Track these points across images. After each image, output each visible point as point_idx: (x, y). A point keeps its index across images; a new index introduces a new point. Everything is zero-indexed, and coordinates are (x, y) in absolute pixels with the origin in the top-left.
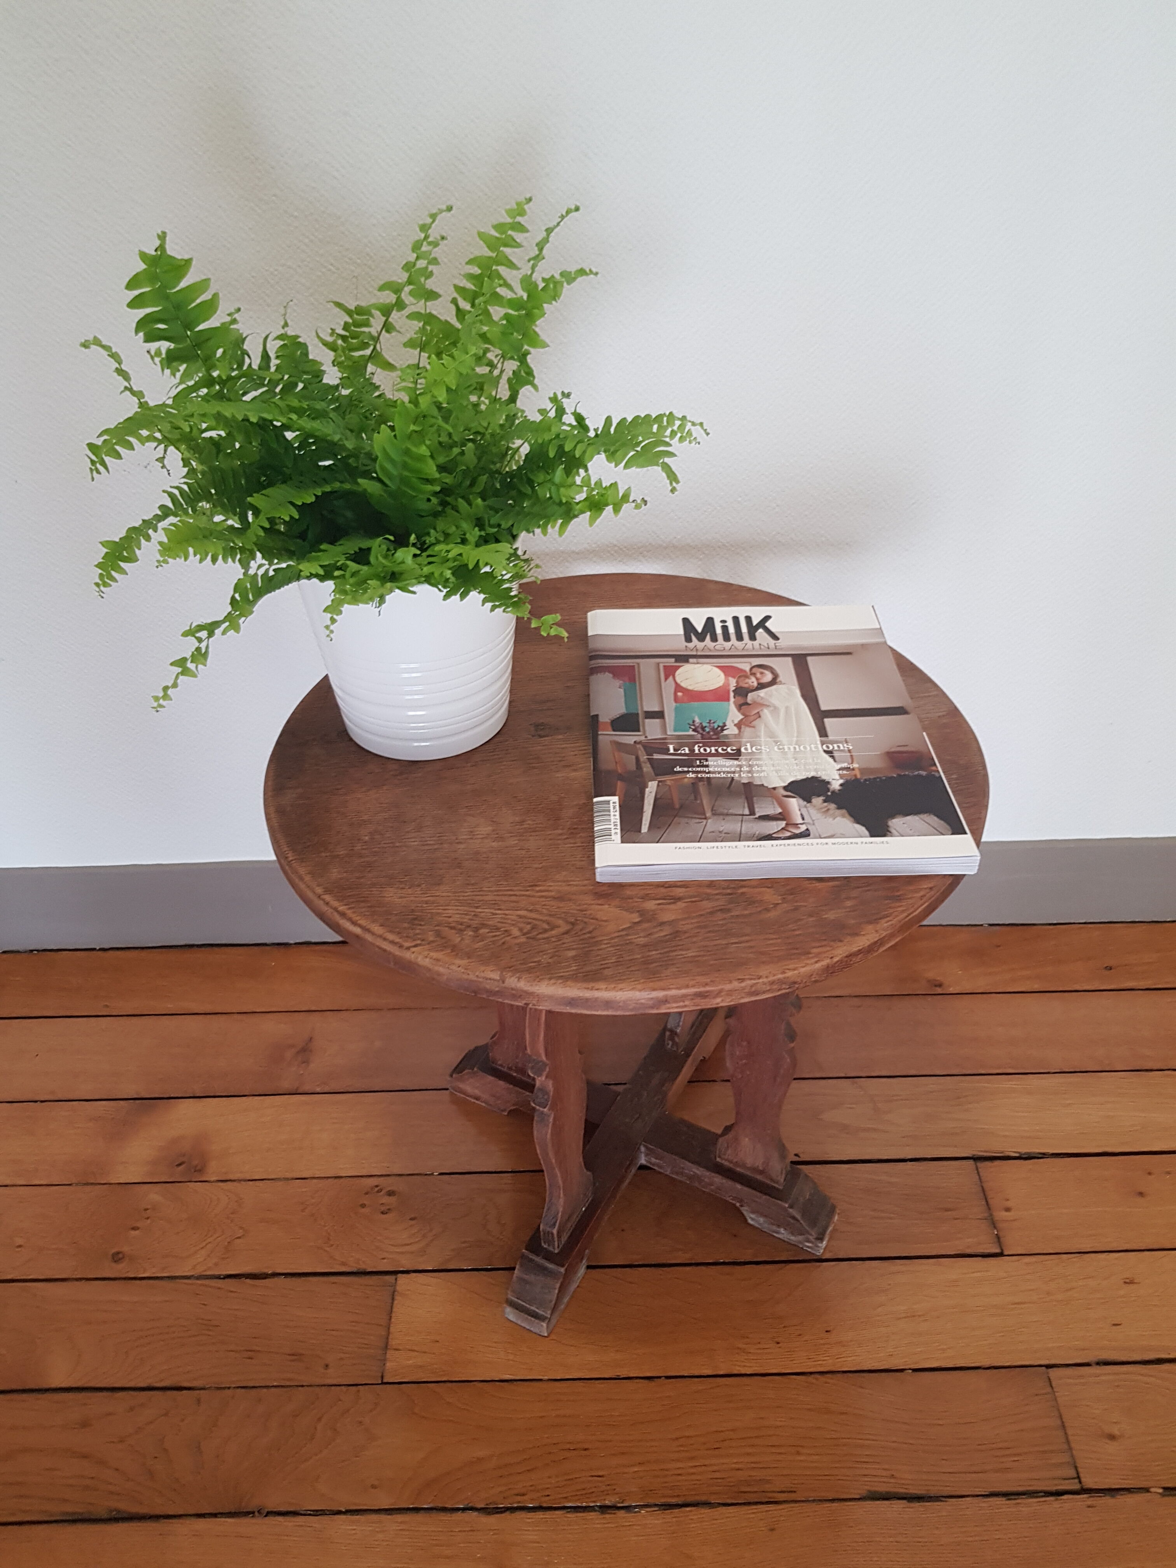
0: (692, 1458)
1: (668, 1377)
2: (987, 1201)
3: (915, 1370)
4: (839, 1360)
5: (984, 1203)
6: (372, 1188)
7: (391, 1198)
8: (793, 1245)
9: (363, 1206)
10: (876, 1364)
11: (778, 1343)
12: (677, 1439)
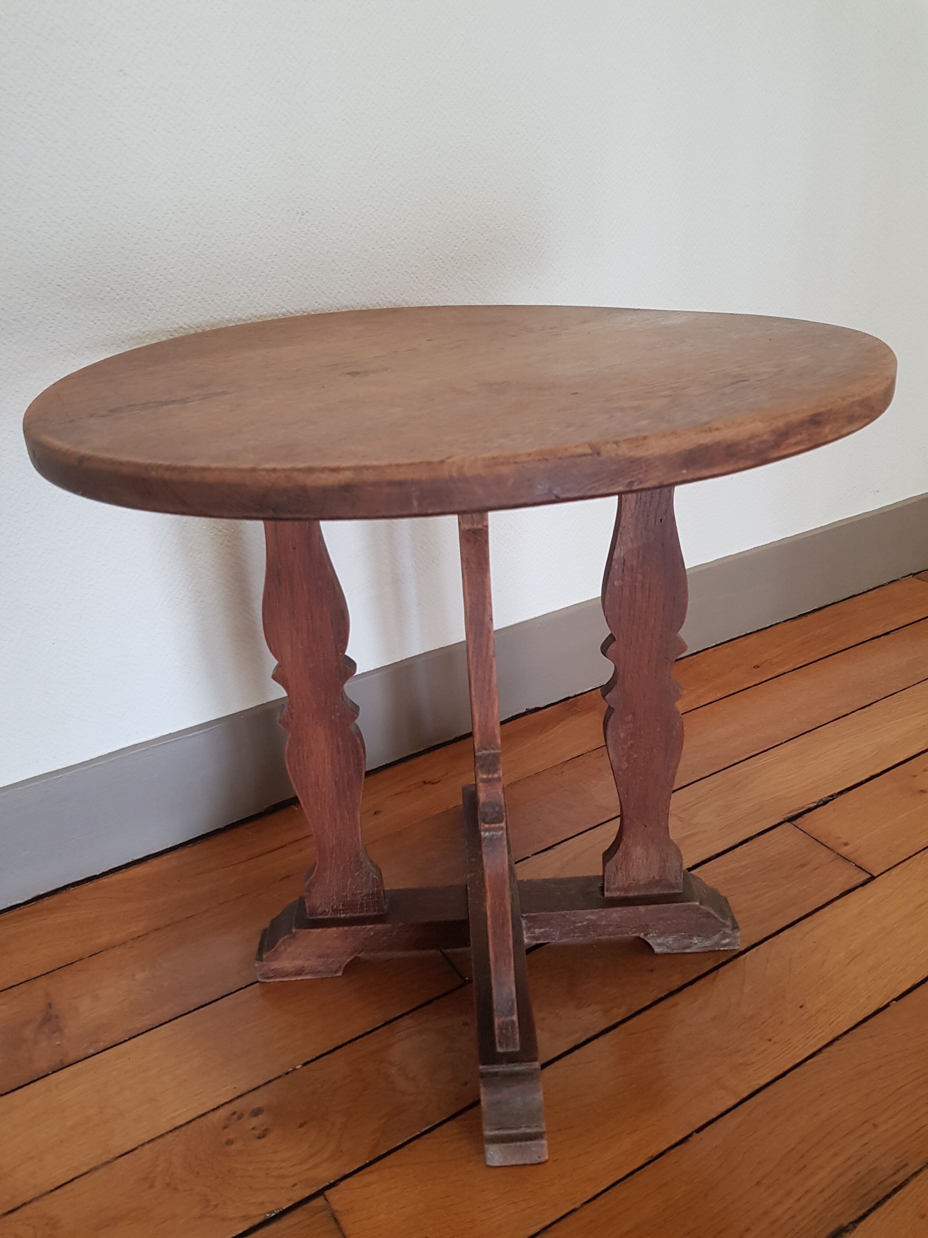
0: (789, 1193)
1: (698, 1131)
2: (826, 846)
3: (897, 999)
4: (833, 1025)
5: (825, 848)
6: (229, 1119)
7: (260, 1116)
8: (710, 951)
9: (230, 1142)
10: (864, 1011)
11: (770, 1040)
12: (758, 1183)
